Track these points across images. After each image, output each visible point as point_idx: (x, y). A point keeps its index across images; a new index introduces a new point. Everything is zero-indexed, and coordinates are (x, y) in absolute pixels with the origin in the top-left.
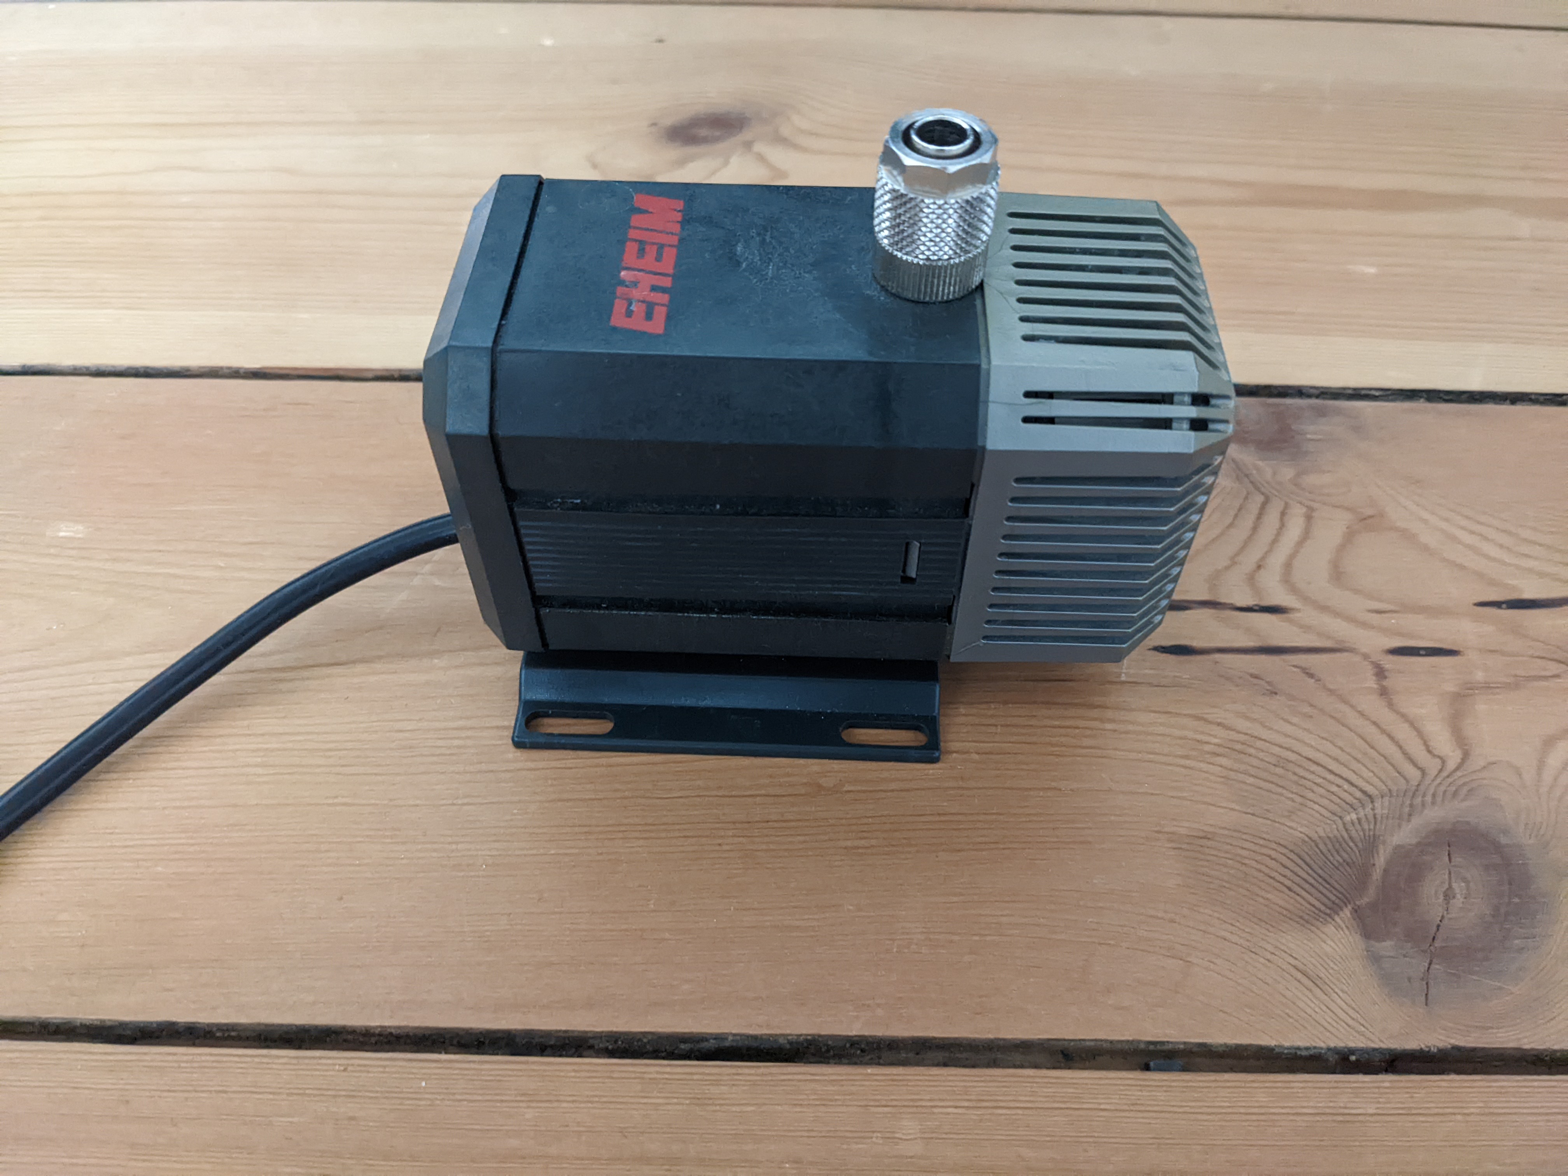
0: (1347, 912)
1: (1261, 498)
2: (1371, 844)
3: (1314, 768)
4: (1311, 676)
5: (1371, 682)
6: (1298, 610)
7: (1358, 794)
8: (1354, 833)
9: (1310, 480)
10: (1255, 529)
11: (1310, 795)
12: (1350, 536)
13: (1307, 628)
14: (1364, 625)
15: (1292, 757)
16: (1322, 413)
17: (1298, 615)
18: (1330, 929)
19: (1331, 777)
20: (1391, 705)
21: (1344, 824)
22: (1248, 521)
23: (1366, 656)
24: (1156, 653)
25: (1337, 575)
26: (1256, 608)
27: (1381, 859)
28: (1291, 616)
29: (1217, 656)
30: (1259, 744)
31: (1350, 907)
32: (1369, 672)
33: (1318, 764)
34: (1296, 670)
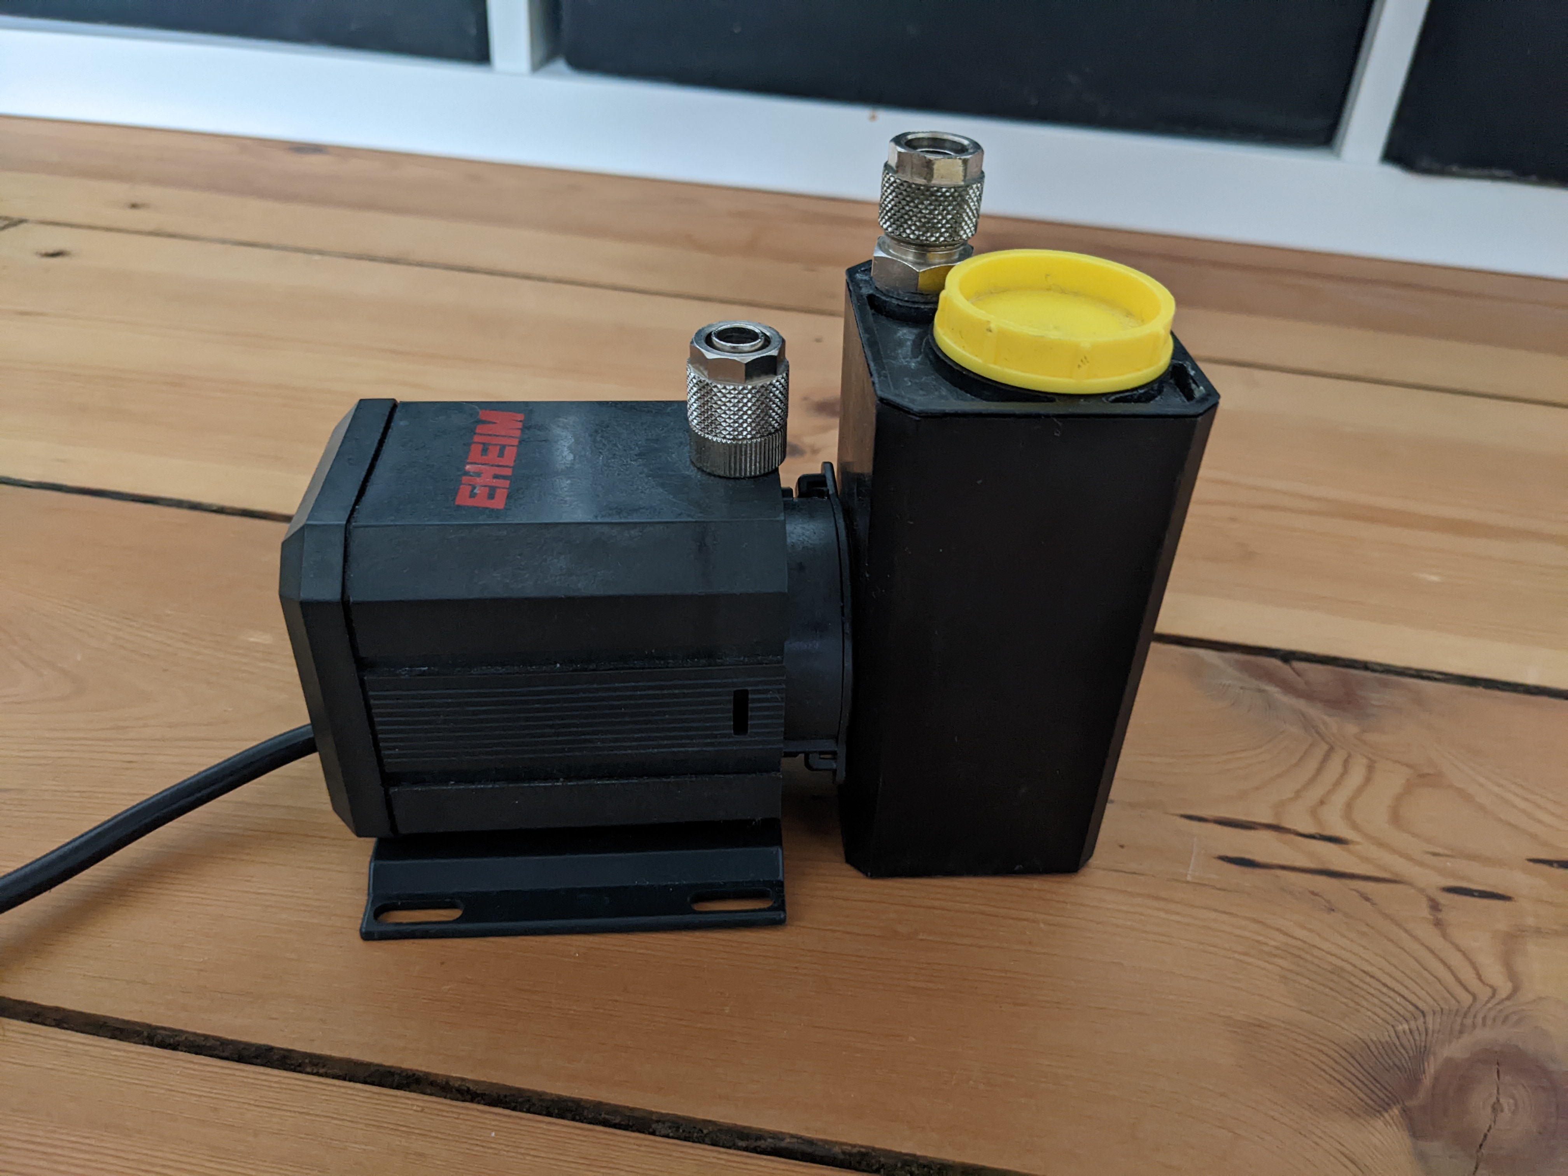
0: (1395, 1111)
1: (1325, 747)
2: (1423, 1053)
3: (1368, 979)
4: (1367, 899)
5: (1425, 912)
6: (1358, 843)
7: (1411, 1008)
8: (1405, 1041)
9: (1373, 737)
10: (1319, 771)
11: (1364, 1003)
12: (1408, 789)
13: (1366, 860)
14: (1421, 864)
15: (1349, 968)
16: (1385, 685)
17: (1358, 847)
18: (1379, 1124)
19: (1385, 990)
20: (1444, 936)
21: (1396, 1032)
22: (1312, 764)
23: (1422, 891)
24: (1221, 862)
25: (1396, 818)
26: (1318, 836)
27: (1431, 1068)
28: (1351, 847)
29: (1279, 872)
30: (1316, 952)
31: (1399, 1107)
32: (1425, 904)
33: (1372, 977)
34: (1354, 893)
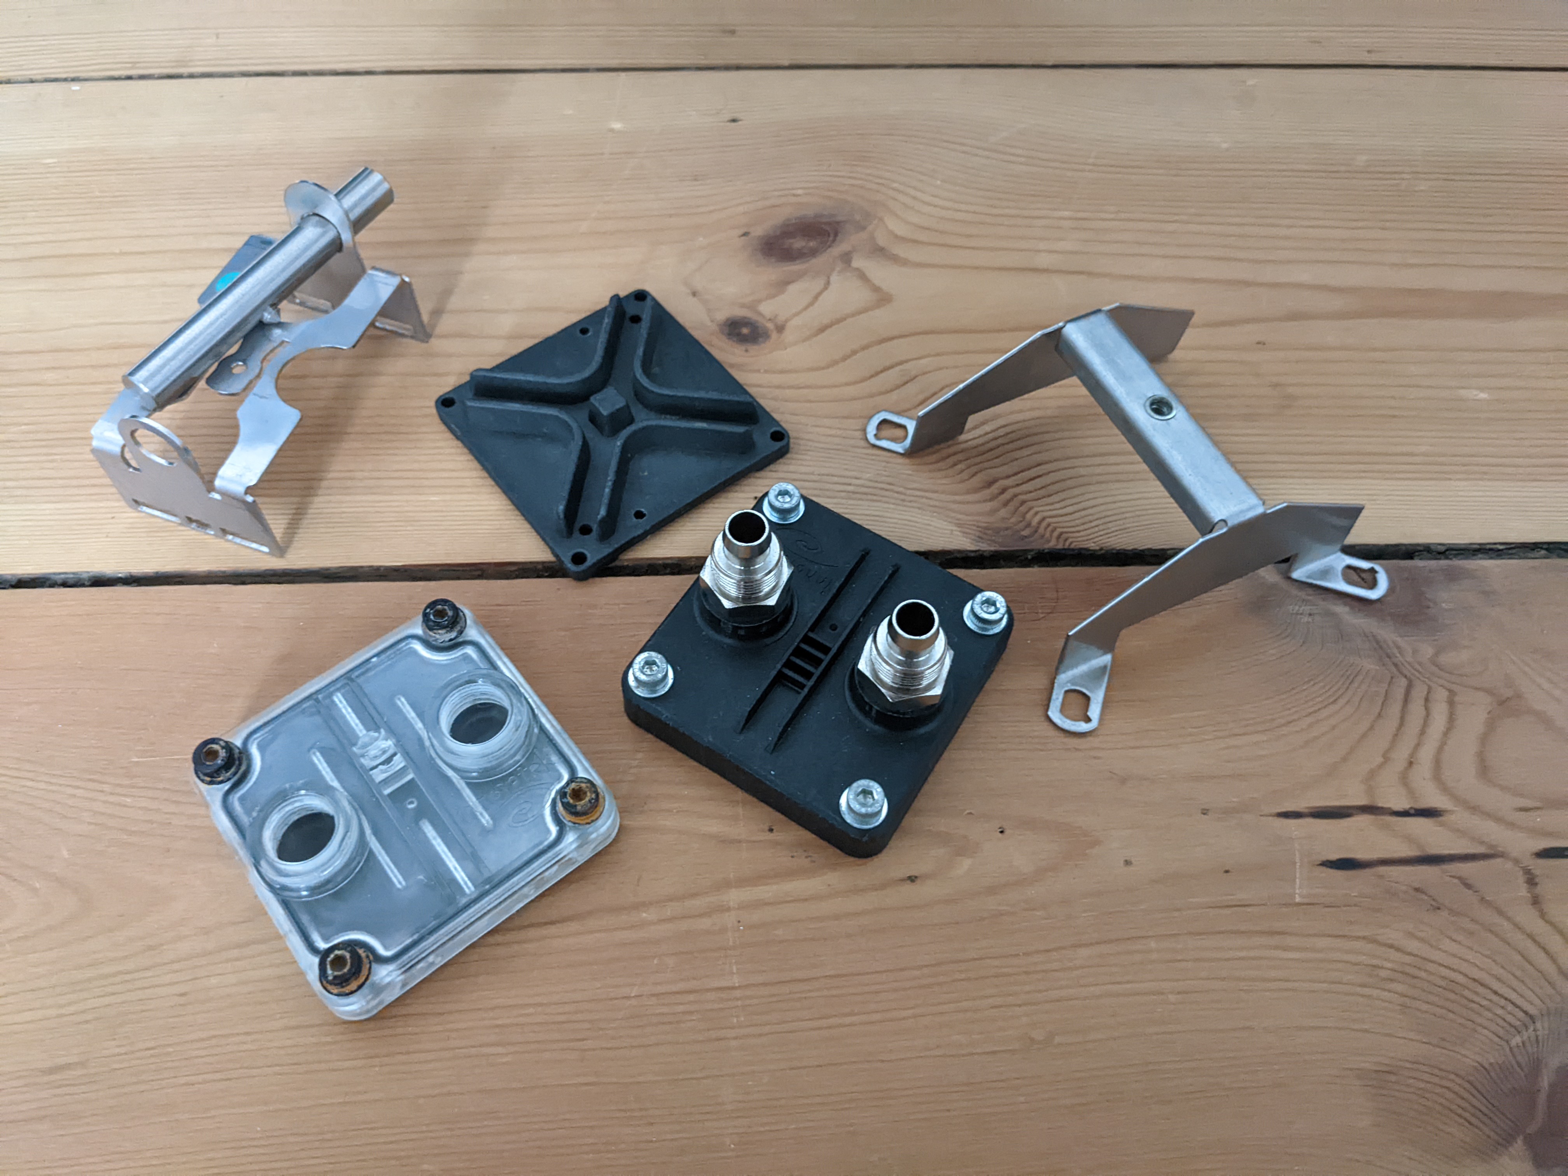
0: (1519, 1144)
1: (1404, 682)
2: (1536, 1066)
3: (1480, 990)
4: (1468, 886)
5: (1523, 891)
6: (1452, 812)
7: (1521, 1015)
8: (1519, 1058)
9: (1448, 658)
10: (1402, 719)
11: (1479, 1020)
12: (1491, 725)
13: (1461, 832)
14: (1512, 825)
15: (1460, 978)
16: (1452, 576)
17: (1453, 817)
18: (1505, 1160)
19: (1495, 998)
20: (1543, 915)
21: (1511, 1049)
22: (1395, 709)
23: (1516, 861)
24: (1324, 869)
25: (1484, 770)
26: (1412, 812)
27: (1545, 1082)
28: (1445, 819)
29: (1382, 870)
31: (1521, 1137)
32: (1521, 879)
33: (1482, 985)
34: (1456, 881)
